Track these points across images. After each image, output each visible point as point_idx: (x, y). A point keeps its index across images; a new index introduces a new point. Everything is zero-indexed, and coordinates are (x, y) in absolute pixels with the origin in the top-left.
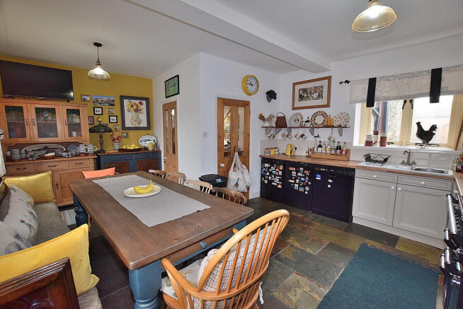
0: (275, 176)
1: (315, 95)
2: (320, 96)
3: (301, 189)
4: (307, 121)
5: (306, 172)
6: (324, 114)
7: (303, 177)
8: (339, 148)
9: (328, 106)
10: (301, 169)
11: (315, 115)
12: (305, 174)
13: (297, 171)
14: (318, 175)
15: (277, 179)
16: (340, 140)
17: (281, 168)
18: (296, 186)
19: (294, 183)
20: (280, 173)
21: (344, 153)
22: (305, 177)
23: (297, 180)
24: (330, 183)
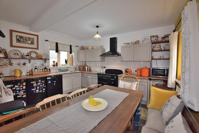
0: (19, 91)
1: (30, 42)
2: (32, 43)
3: (41, 91)
4: (27, 56)
5: (42, 81)
6: (35, 53)
7: (41, 85)
8: (45, 68)
9: (37, 49)
10: (40, 81)
11: (31, 52)
12: (42, 83)
13: (37, 83)
14: (50, 81)
15: (22, 93)
16: (46, 65)
17: (24, 84)
18: (37, 91)
19: (35, 90)
20: (24, 87)
21: (48, 70)
22: (42, 84)
23: (38, 88)
24: (55, 83)
